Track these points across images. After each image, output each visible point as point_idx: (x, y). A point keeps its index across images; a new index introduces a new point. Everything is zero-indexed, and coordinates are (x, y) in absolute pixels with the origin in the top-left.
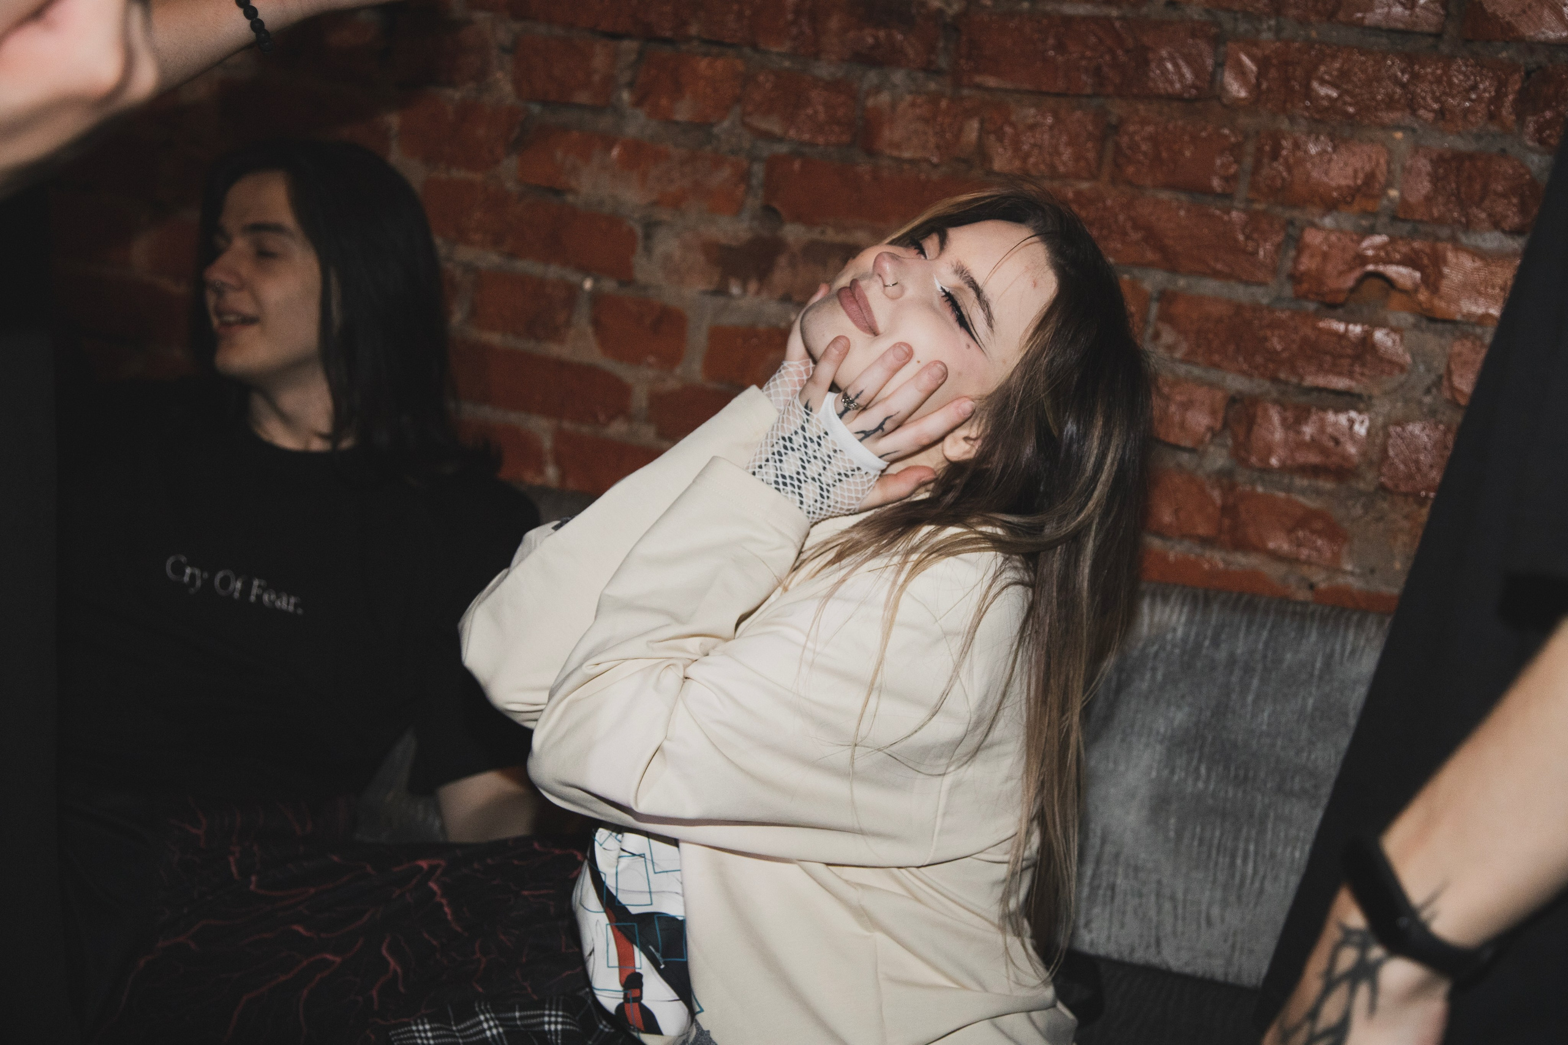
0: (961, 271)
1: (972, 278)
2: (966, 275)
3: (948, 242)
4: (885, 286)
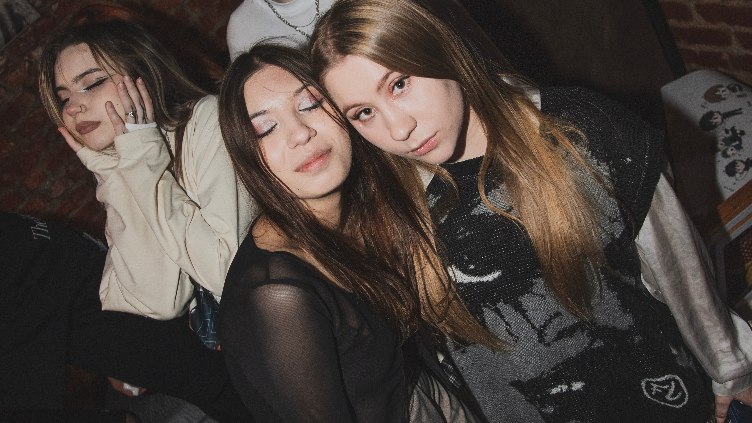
0: (77, 80)
1: (80, 75)
2: (79, 78)
3: (63, 86)
4: (81, 112)
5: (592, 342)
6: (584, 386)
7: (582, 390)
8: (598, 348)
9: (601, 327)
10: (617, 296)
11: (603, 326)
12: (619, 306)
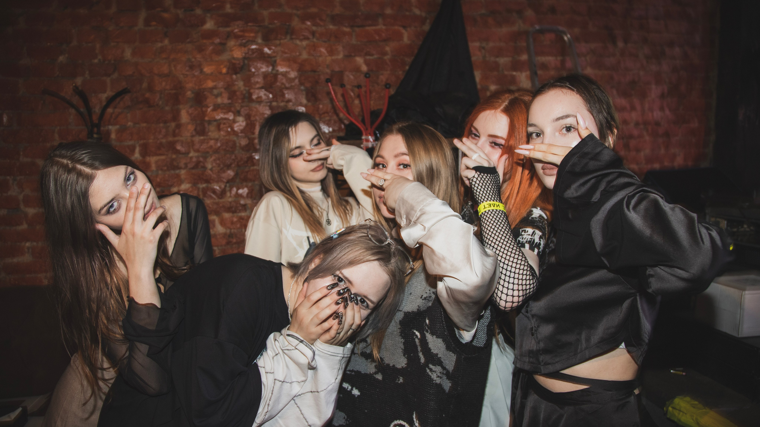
5: (376, 373)
6: (358, 395)
7: (356, 396)
8: (378, 379)
9: (385, 365)
10: (403, 343)
11: (387, 364)
12: (402, 349)
